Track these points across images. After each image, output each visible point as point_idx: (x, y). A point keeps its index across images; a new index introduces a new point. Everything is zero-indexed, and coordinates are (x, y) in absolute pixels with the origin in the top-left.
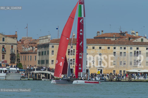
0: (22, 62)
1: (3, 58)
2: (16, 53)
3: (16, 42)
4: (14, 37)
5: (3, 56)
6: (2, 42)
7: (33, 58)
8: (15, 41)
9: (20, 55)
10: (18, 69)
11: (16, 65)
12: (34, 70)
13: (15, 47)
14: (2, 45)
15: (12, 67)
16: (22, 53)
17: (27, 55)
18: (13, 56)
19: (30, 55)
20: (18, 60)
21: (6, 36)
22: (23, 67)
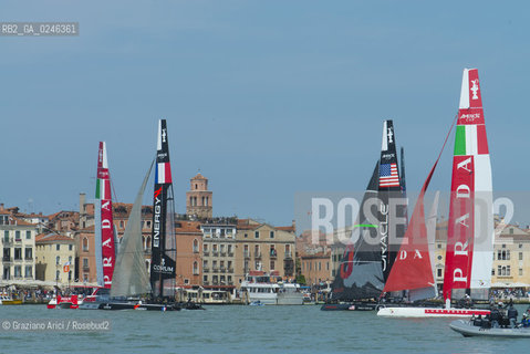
0: (305, 273)
1: (272, 267)
2: (294, 258)
3: (293, 239)
4: (290, 230)
5: (273, 263)
6: (269, 239)
7: (324, 267)
8: (291, 237)
9: (301, 261)
10: (298, 286)
11: (294, 278)
12: (326, 286)
13: (292, 247)
14: (269, 245)
15: (287, 282)
16: (303, 258)
17: (314, 261)
18: (288, 264)
19: (318, 261)
20: (298, 270)
21: (277, 229)
22: (307, 282)
